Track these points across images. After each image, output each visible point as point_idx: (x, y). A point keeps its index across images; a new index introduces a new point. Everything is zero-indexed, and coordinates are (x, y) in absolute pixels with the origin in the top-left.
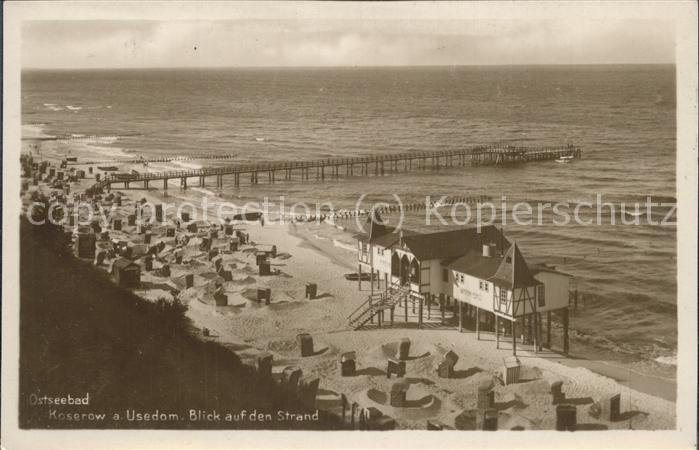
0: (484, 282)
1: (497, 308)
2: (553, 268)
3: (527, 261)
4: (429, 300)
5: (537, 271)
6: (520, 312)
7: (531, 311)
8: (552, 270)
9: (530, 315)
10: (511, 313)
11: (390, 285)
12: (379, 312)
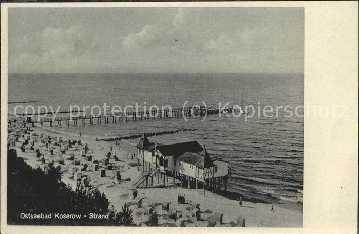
0: (192, 165)
1: (197, 176)
2: (221, 159)
3: (210, 156)
4: (168, 174)
5: (214, 161)
6: (207, 178)
7: (211, 177)
8: (220, 160)
9: (211, 179)
10: (203, 178)
11: (151, 168)
12: (146, 179)
